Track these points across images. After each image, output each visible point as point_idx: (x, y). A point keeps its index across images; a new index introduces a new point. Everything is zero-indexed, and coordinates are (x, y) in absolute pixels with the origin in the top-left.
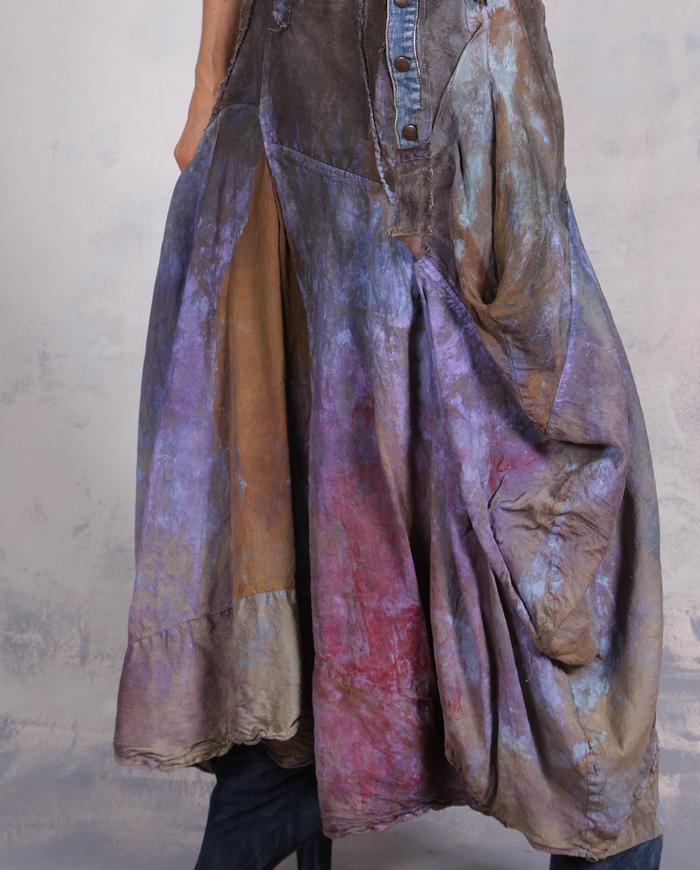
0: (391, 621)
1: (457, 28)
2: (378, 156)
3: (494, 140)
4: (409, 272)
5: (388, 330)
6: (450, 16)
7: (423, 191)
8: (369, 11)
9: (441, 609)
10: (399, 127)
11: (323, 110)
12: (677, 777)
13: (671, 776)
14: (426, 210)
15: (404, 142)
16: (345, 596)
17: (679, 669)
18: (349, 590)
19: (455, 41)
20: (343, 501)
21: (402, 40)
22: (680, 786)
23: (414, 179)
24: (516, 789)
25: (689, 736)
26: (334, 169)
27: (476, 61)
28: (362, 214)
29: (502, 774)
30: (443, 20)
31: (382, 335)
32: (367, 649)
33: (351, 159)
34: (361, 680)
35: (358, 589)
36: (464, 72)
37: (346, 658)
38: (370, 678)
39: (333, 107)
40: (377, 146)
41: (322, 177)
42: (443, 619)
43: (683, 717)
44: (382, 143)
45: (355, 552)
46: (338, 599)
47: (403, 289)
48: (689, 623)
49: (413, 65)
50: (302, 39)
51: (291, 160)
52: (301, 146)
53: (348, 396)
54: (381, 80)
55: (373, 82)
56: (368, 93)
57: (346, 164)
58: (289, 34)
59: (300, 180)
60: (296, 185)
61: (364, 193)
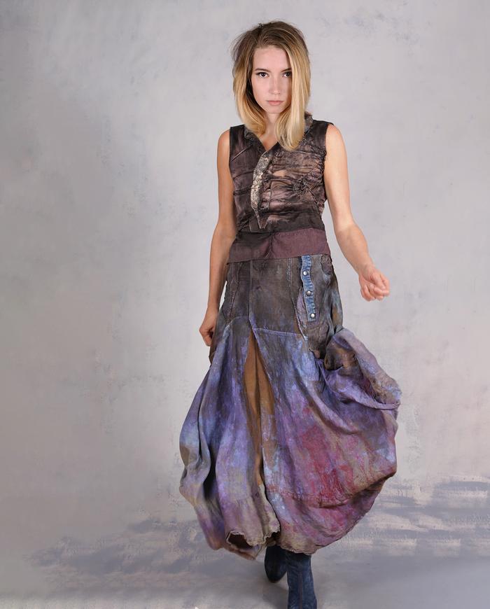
1: (323, 282)
5: (309, 382)
7: (317, 335)
10: (309, 314)
11: (276, 313)
14: (318, 341)
15: (310, 319)
19: (323, 286)
21: (309, 285)
23: (314, 331)
26: (282, 333)
28: (294, 346)
30: (319, 279)
39: (280, 312)
40: (299, 322)
41: (277, 336)
44: (301, 321)
49: (312, 294)
50: (266, 291)
51: (263, 333)
52: (267, 327)
53: (300, 407)
54: (300, 300)
55: (296, 300)
56: (294, 304)
57: (286, 329)
58: (260, 289)
59: (267, 339)
60: (265, 341)
61: (294, 338)
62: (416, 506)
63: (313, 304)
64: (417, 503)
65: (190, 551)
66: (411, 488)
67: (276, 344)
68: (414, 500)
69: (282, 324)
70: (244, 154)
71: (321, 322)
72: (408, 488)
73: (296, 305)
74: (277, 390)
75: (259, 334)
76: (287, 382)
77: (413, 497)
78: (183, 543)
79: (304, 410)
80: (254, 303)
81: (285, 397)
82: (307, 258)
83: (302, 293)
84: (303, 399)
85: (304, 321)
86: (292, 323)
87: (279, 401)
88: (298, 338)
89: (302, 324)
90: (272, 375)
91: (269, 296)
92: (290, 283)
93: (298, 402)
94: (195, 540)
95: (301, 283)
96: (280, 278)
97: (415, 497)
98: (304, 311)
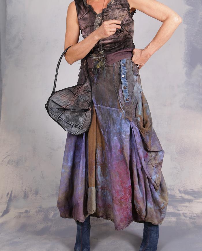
0: (127, 188)
1: (133, 81)
2: (120, 104)
3: (142, 100)
4: (129, 124)
5: (126, 135)
6: (132, 79)
7: (130, 110)
8: (116, 79)
9: (136, 184)
10: (125, 99)
11: (107, 98)
12: (176, 217)
13: (175, 217)
14: (131, 113)
15: (126, 101)
16: (119, 185)
17: (176, 198)
18: (120, 184)
19: (133, 83)
20: (117, 168)
21: (125, 83)
22: (177, 219)
23: (129, 108)
24: (151, 214)
25: (178, 210)
26: (110, 108)
27: (137, 86)
28: (117, 116)
29: (148, 212)
30: (131, 79)
31: (125, 136)
32: (124, 194)
33: (114, 106)
34: (123, 200)
35: (121, 184)
36: (135, 88)
37: (120, 197)
38: (124, 200)
39: (109, 97)
40: (120, 103)
41: (108, 110)
42: (137, 186)
43: (177, 207)
44: (121, 102)
45: (120, 177)
46: (118, 186)
47: (128, 128)
48: (178, 190)
49: (127, 88)
50: (101, 85)
51: (100, 107)
52: (102, 104)
53: (117, 149)
54: (120, 91)
55: (118, 91)
56: (117, 93)
57: (113, 107)
58: (98, 85)
59: (102, 111)
60: (101, 112)
61: (117, 112)
62: (176, 199)
63: (128, 93)
64: (177, 198)
65: (50, 224)
66: (173, 189)
67: (107, 114)
68: (175, 196)
69: (110, 104)
70: (86, 15)
71: (132, 103)
72: (172, 190)
73: (118, 94)
74: (106, 138)
75: (97, 108)
76: (112, 135)
77: (174, 195)
78: (46, 219)
79: (119, 151)
80: (95, 91)
81: (110, 142)
82: (124, 68)
83: (121, 87)
84: (119, 145)
85: (123, 103)
86: (116, 103)
87: (107, 144)
88: (120, 111)
89: (122, 104)
90: (104, 131)
91: (103, 88)
92: (114, 82)
93: (117, 146)
94: (52, 217)
95: (121, 82)
96: (109, 79)
97: (176, 195)
98: (123, 97)
